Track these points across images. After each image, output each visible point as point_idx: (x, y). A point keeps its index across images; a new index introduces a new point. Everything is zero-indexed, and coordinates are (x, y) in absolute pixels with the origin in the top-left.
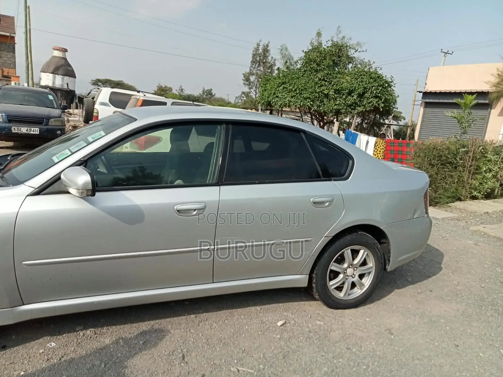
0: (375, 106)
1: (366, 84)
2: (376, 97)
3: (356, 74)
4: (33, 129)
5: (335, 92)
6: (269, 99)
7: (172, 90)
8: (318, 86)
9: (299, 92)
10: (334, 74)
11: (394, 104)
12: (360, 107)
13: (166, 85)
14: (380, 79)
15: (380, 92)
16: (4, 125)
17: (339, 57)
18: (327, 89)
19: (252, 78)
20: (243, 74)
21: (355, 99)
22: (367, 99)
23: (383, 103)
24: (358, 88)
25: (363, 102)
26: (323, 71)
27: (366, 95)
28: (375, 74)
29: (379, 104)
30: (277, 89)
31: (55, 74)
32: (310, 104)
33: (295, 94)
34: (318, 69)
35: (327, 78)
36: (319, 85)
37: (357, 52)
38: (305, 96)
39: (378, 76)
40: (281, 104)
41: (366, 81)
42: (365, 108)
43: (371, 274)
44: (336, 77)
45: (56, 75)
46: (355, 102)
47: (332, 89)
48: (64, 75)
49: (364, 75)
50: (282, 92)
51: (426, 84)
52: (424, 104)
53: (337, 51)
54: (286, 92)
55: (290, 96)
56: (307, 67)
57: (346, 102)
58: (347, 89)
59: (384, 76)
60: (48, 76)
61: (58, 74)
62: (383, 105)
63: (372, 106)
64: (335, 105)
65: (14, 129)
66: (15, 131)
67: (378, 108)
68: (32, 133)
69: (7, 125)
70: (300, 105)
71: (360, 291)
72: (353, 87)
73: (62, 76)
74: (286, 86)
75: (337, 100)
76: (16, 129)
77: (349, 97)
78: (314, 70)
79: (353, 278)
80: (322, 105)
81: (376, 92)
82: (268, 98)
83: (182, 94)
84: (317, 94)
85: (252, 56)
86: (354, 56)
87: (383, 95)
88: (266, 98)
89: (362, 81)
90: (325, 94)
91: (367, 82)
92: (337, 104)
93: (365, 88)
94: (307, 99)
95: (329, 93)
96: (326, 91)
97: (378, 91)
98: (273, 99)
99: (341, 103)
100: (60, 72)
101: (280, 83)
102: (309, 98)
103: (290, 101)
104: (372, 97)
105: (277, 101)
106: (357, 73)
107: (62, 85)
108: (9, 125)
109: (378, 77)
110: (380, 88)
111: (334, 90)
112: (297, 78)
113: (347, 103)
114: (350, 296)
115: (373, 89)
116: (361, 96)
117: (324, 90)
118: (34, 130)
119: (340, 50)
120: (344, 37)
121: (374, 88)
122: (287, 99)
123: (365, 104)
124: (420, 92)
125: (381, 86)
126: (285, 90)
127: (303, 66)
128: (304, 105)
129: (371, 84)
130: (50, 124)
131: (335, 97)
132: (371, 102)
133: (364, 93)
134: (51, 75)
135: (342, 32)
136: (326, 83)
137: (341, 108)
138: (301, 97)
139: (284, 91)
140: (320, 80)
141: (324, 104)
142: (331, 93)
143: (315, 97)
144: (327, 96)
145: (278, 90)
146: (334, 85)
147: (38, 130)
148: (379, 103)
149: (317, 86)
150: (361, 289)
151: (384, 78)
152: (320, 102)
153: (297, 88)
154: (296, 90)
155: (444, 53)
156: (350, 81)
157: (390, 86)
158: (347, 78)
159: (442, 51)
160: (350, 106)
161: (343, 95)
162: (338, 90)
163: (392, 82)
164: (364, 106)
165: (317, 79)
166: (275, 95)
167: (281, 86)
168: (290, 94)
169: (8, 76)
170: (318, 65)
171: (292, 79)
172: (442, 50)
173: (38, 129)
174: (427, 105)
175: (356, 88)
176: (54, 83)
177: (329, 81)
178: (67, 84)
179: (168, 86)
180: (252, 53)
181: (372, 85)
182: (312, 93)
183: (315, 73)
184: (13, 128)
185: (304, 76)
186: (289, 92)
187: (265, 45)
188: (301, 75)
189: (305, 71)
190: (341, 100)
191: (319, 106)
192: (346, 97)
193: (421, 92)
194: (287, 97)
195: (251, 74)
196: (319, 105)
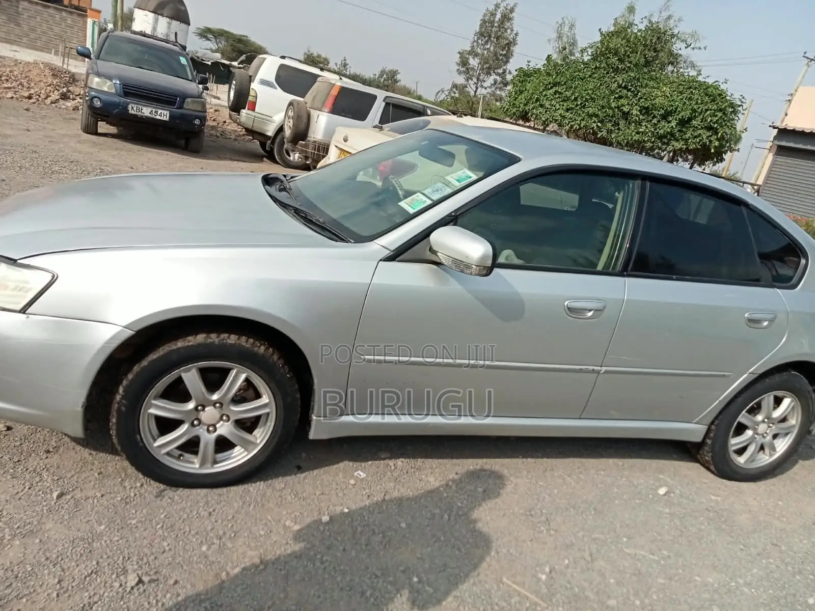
0: (705, 144)
1: (697, 103)
2: (709, 128)
3: (681, 85)
4: (160, 111)
5: (640, 111)
6: (527, 108)
7: (329, 63)
8: (615, 97)
9: (581, 104)
10: (643, 78)
11: (736, 143)
12: (677, 140)
13: (320, 53)
14: (722, 98)
15: (718, 120)
16: (117, 99)
17: (655, 50)
18: (628, 104)
19: (474, 62)
20: (459, 53)
21: (672, 127)
22: (693, 130)
23: (718, 139)
24: (682, 110)
25: (686, 134)
26: (627, 72)
27: (694, 122)
28: (714, 88)
29: (710, 141)
30: (544, 93)
31: (159, 14)
32: (597, 126)
33: (573, 106)
34: (620, 67)
35: (631, 86)
36: (617, 96)
37: (689, 48)
38: (591, 111)
39: (719, 92)
40: (548, 119)
41: (698, 99)
42: (686, 145)
43: (789, 436)
44: (647, 85)
45: (160, 16)
46: (671, 131)
47: (636, 105)
48: (172, 18)
49: (695, 88)
50: (552, 99)
51: (786, 115)
52: (775, 148)
53: (654, 41)
54: (558, 100)
55: (564, 108)
56: (601, 62)
57: (655, 130)
58: (663, 109)
59: (729, 94)
60: (147, 15)
61: (162, 15)
62: (717, 144)
63: (699, 143)
64: (638, 133)
65: (132, 108)
66: (133, 112)
67: (709, 146)
68: (158, 117)
69: (123, 100)
70: (579, 125)
71: (768, 458)
72: (673, 106)
73: (168, 20)
74: (560, 90)
75: (641, 125)
76: (135, 108)
77: (663, 123)
78: (612, 68)
79: (764, 437)
80: (617, 131)
81: (711, 121)
82: (525, 105)
83: (345, 71)
84: (611, 111)
85: (479, 23)
86: (680, 52)
87: (722, 127)
88: (522, 105)
89: (690, 99)
90: (624, 112)
91: (699, 102)
92: (641, 132)
93: (694, 111)
94: (592, 116)
95: (632, 111)
96: (627, 107)
97: (715, 119)
98: (533, 109)
99: (647, 131)
100: (166, 11)
101: (550, 83)
102: (597, 116)
103: (564, 117)
104: (702, 128)
105: (540, 113)
106: (684, 83)
107: (167, 35)
108: (124, 100)
109: (720, 95)
110: (720, 114)
111: (641, 107)
112: (581, 78)
113: (658, 133)
114: (753, 463)
115: (706, 114)
116: (684, 123)
117: (623, 105)
118: (161, 113)
119: (658, 38)
120: (669, 17)
121: (708, 112)
122: (559, 111)
123: (687, 137)
124: (774, 128)
125: (720, 110)
126: (557, 96)
127: (595, 58)
128: (585, 126)
129: (706, 105)
130: (185, 106)
131: (639, 119)
132: (700, 135)
133: (690, 119)
134: (151, 15)
135: (670, 8)
136: (629, 93)
137: (646, 139)
138: (584, 112)
139: (555, 98)
140: (620, 86)
141: (619, 129)
142: (634, 112)
143: (606, 116)
144: (626, 115)
145: (546, 95)
146: (641, 98)
147: (168, 115)
148: (712, 139)
149: (613, 97)
150: (771, 455)
151: (728, 98)
152: (613, 125)
153: (578, 96)
154: (576, 99)
155: (808, 58)
156: (669, 95)
157: (735, 112)
158: (665, 88)
159: (806, 55)
160: (661, 137)
161: (654, 117)
162: (647, 108)
163: (739, 106)
164: (687, 140)
165: (616, 85)
166: (538, 103)
167: (552, 88)
168: (565, 104)
169: (79, 6)
170: (621, 60)
171: (573, 79)
172: (805, 53)
173: (168, 113)
174: (781, 151)
175: (679, 109)
176: (154, 29)
177: (633, 92)
178: (176, 34)
179: (324, 56)
180: (482, 18)
181: (706, 107)
182: (603, 107)
183: (613, 75)
184: (130, 106)
185: (594, 76)
186: (564, 101)
187: (509, 7)
188: (589, 73)
189: (596, 68)
190: (649, 126)
191: (610, 132)
192: (659, 121)
193: (777, 128)
194: (559, 109)
195: (473, 53)
196: (611, 130)
